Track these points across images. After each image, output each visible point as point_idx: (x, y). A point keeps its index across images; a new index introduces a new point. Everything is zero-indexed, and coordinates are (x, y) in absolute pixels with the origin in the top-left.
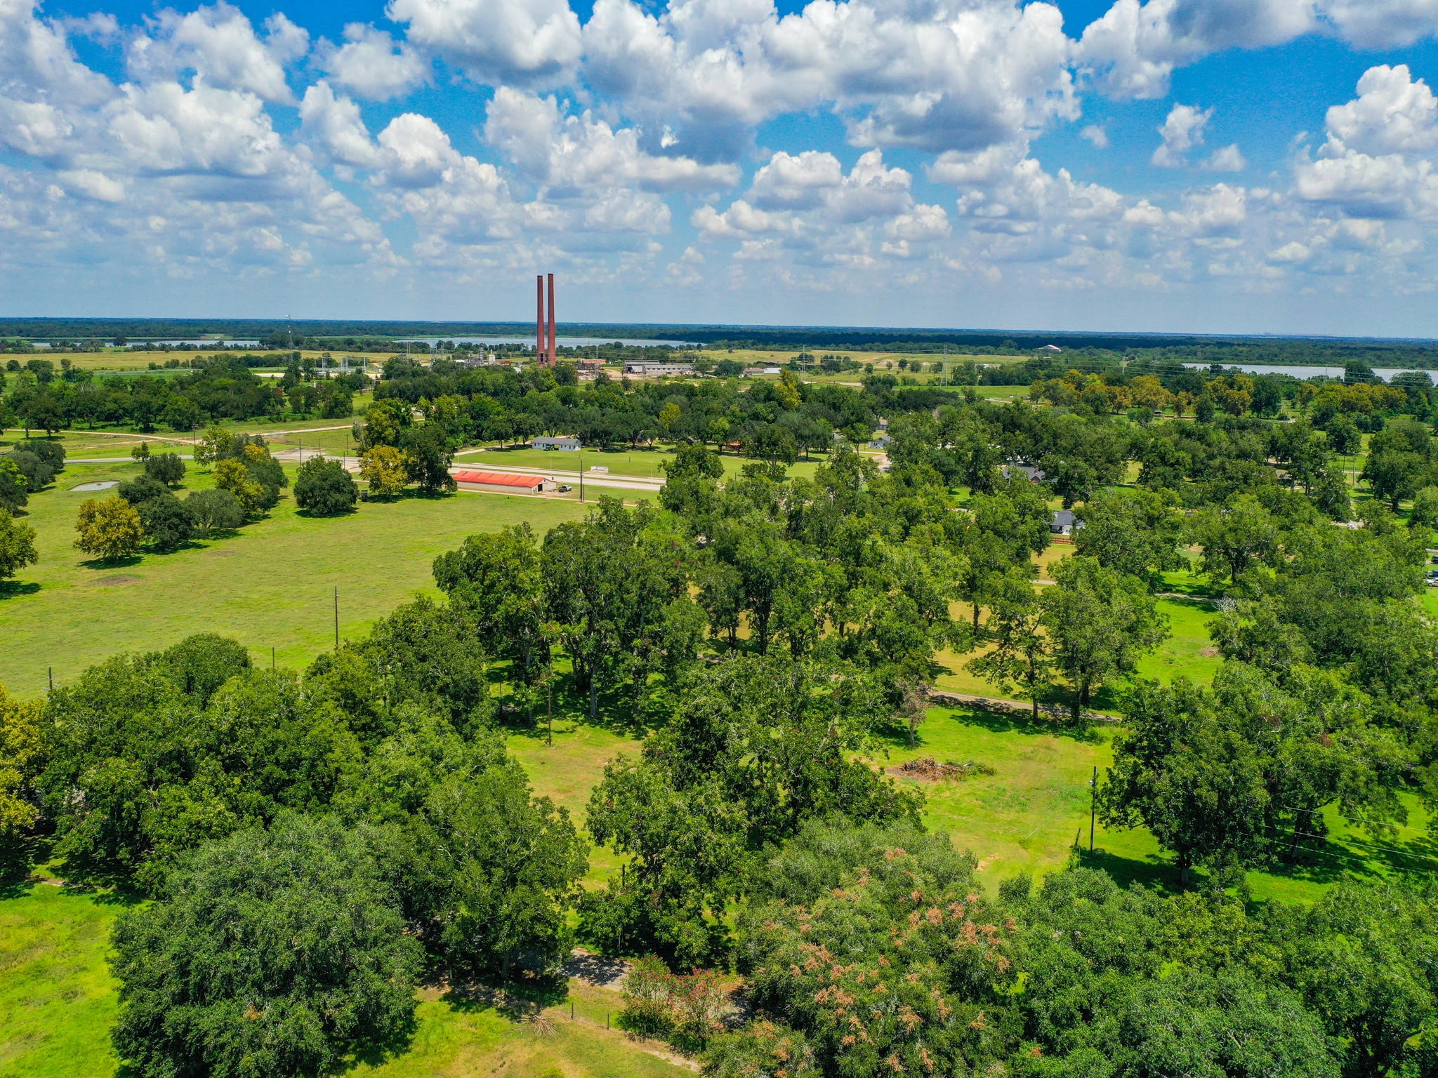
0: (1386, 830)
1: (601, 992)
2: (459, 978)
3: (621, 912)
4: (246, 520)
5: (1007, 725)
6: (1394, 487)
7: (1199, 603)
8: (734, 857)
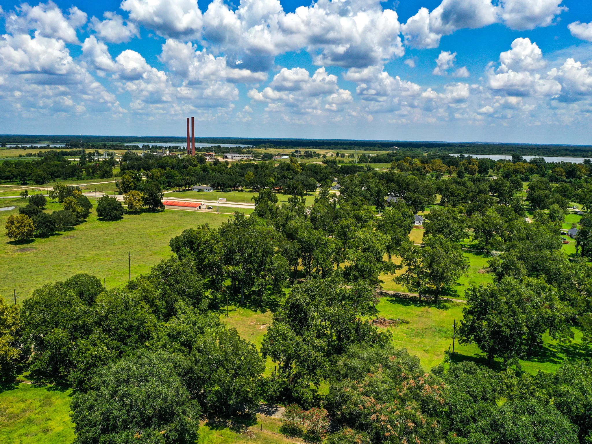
0: (567, 341)
1: (270, 419)
2: (211, 416)
3: (278, 386)
4: (78, 222)
5: (410, 303)
6: (540, 204)
7: (474, 252)
8: (323, 361)
